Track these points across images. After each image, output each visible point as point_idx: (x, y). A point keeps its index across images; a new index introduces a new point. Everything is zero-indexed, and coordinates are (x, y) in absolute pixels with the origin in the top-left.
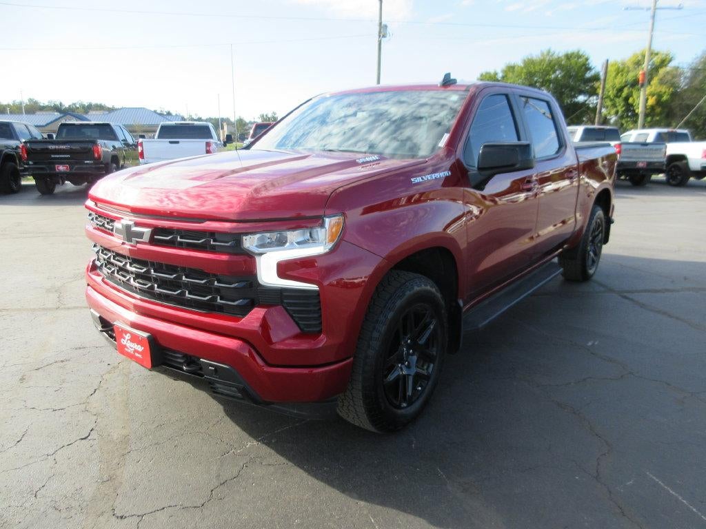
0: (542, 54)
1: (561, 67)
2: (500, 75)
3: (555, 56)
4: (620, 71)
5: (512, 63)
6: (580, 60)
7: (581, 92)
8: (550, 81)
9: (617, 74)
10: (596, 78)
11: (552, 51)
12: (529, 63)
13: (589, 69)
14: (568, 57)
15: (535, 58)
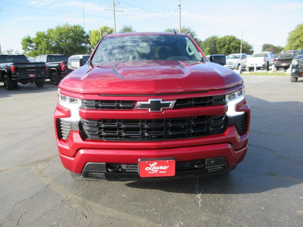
0: (64, 25)
1: (73, 31)
2: (46, 34)
3: (70, 26)
4: (97, 34)
5: (51, 28)
6: (80, 29)
7: (83, 42)
8: (69, 37)
9: (96, 35)
10: (88, 37)
11: (68, 24)
12: (59, 29)
13: (84, 33)
14: (75, 27)
15: (61, 27)
